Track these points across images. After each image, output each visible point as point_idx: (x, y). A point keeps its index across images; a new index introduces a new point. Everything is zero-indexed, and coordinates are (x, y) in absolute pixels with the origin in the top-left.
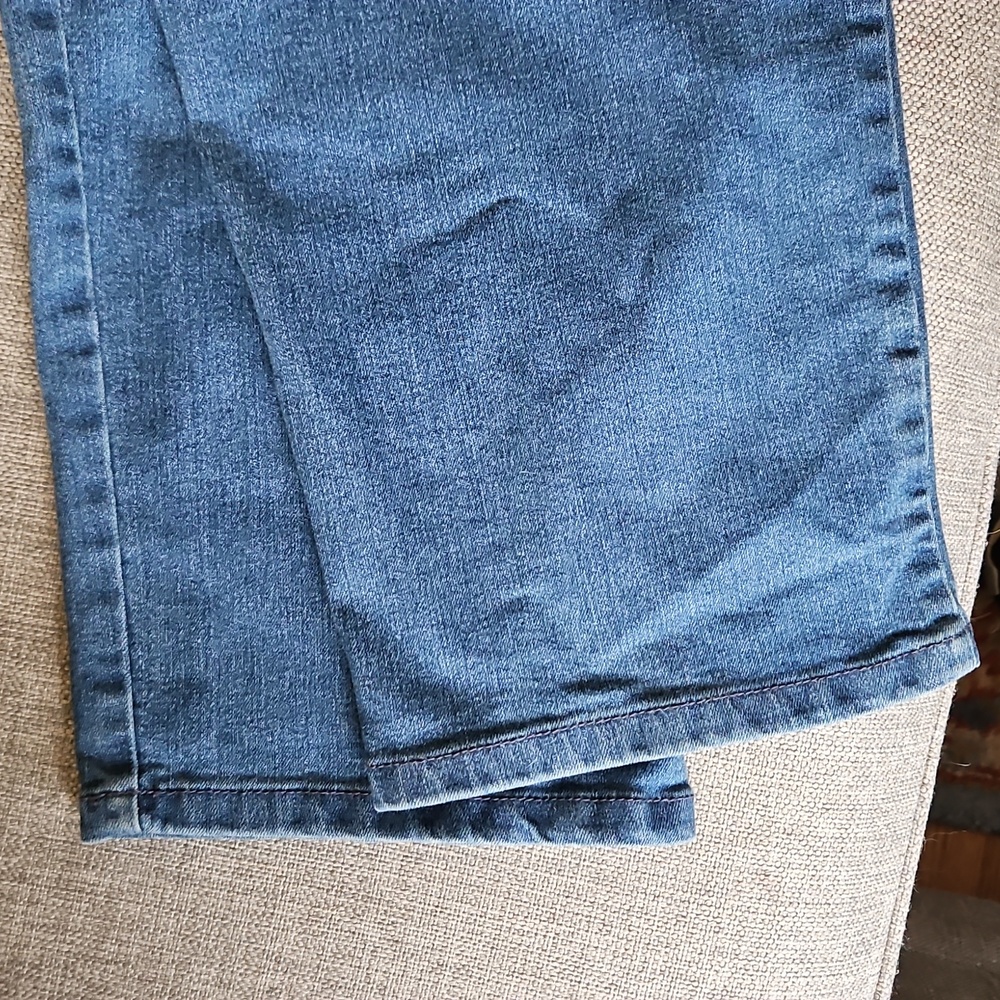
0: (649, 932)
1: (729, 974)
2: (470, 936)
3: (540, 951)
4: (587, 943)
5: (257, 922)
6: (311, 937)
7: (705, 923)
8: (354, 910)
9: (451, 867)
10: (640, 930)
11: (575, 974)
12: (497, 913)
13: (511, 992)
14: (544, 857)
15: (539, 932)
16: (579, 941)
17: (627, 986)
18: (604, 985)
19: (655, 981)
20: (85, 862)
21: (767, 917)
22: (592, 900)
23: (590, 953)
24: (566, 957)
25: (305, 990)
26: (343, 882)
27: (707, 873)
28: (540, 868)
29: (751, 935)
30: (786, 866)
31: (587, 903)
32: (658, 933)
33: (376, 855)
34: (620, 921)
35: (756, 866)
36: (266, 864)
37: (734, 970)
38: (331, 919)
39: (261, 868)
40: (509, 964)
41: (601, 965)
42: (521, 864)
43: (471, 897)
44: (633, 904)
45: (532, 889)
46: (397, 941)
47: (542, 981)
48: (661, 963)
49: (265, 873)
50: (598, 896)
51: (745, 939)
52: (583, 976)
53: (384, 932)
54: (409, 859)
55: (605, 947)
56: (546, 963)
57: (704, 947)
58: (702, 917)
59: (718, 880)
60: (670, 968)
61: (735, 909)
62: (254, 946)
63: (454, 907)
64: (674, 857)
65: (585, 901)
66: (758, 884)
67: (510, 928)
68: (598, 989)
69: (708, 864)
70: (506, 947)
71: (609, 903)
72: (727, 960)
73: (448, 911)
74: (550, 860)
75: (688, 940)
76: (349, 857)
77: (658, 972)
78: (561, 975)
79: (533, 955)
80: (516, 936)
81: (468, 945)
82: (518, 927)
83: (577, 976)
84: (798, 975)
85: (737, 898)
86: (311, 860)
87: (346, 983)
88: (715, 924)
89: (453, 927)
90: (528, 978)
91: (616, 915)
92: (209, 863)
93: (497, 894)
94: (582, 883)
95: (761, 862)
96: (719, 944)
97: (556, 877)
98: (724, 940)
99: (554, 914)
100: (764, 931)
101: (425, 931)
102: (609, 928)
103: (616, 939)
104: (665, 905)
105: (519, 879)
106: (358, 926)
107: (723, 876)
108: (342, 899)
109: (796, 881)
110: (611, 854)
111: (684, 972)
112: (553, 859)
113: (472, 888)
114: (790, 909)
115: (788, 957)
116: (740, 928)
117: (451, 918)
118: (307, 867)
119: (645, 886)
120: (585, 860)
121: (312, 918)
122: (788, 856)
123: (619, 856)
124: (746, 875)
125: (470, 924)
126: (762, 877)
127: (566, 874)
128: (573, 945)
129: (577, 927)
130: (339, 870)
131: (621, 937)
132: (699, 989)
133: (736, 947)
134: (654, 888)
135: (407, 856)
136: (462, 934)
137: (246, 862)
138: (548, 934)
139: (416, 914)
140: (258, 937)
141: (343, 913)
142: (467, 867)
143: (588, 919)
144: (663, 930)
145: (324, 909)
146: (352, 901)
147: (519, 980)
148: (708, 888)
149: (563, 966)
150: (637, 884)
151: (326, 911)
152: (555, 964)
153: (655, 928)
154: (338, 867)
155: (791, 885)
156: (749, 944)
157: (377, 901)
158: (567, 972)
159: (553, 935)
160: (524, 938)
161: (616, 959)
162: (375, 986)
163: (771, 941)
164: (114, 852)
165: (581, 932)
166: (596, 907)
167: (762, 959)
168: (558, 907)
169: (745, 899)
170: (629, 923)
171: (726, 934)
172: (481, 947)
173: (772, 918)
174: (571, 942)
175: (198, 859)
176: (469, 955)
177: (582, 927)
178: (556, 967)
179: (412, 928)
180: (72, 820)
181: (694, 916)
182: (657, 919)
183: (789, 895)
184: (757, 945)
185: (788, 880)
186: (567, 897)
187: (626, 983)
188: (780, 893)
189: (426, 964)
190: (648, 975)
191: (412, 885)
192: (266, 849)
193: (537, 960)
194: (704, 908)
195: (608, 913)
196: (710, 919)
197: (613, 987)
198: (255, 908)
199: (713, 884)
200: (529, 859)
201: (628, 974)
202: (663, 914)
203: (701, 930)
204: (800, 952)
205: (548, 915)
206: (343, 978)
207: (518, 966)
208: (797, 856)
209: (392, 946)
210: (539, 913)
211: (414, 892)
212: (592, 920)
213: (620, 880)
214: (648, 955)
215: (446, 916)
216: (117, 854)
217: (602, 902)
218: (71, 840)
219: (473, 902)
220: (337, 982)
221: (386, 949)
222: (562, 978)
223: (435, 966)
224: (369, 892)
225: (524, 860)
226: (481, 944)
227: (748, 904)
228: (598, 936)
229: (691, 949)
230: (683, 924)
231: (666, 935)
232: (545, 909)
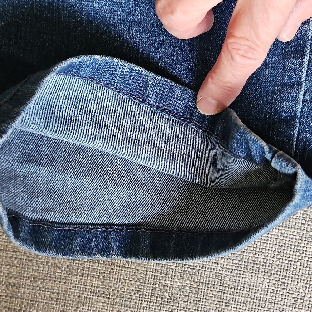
9: (249, 308)
20: (19, 308)
33: (199, 301)
54: (221, 303)
76: (182, 303)
86: (157, 305)
92: (94, 307)
118: (155, 309)
135: (220, 302)
137: (117, 306)
164: (36, 302)
175: (87, 305)
180: (10, 283)
192: (129, 298)
216: (38, 303)
218: (10, 295)
225: (299, 303)
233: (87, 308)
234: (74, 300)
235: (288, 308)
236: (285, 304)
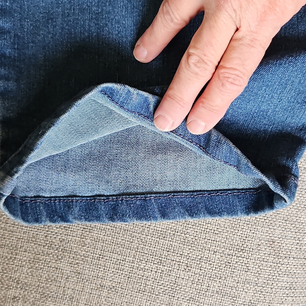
0: (211, 271)
1: (253, 294)
2: (117, 271)
3: (153, 280)
4: (178, 276)
5: (7, 262)
6: (35, 270)
7: (240, 266)
8: (57, 256)
9: (107, 234)
10: (206, 270)
11: (172, 292)
12: (131, 259)
13: (138, 301)
14: (156, 230)
15: (153, 270)
16: (174, 275)
17: (199, 299)
18: (187, 298)
19: (213, 297)
21: (273, 264)
22: (181, 253)
23: (180, 281)
24: (167, 283)
25: (32, 298)
26: (52, 241)
27: (242, 240)
28: (154, 236)
29: (264, 273)
30: (284, 237)
31: (178, 255)
32: (216, 272)
33: (69, 228)
34: (196, 265)
35: (268, 237)
36: (12, 232)
37: (255, 292)
38: (45, 261)
39: (10, 234)
40: (137, 286)
41: (185, 288)
42: (144, 233)
43: (118, 250)
44: (202, 256)
45: (150, 247)
46: (79, 273)
47: (154, 296)
48: (217, 287)
49: (11, 237)
50: (184, 251)
51: (261, 276)
52: (176, 294)
53: (72, 268)
54: (86, 230)
55: (187, 278)
56: (157, 286)
57: (240, 279)
58: (239, 263)
59: (248, 244)
60: (221, 290)
61: (256, 259)
62: (6, 275)
63: (109, 256)
64: (225, 231)
65: (177, 254)
66: (269, 247)
67: (138, 267)
68: (184, 300)
69: (243, 236)
70: (136, 277)
71: (190, 255)
72: (252, 287)
73: (106, 258)
74: (159, 232)
75: (232, 275)
76: (55, 229)
77: (215, 292)
78: (164, 293)
79: (150, 282)
80: (141, 272)
81: (116, 276)
82: (142, 267)
83: (172, 293)
84: (288, 295)
85: (257, 254)
87: (53, 295)
88: (245, 267)
89: (108, 266)
90: (147, 294)
91: (194, 261)
93: (132, 249)
94: (176, 244)
95: (271, 235)
96: (247, 278)
97: (162, 241)
98: (250, 276)
99: (161, 260)
100: (271, 272)
101: (94, 268)
102: (190, 268)
103: (193, 274)
104: (219, 257)
105: (143, 241)
106: (59, 265)
107: (251, 242)
108: (51, 251)
109: (288, 246)
110: (191, 229)
111: (229, 292)
112: (161, 231)
113: (118, 246)
114: (285, 261)
115: (283, 285)
116: (259, 270)
117: (107, 261)
118: (33, 233)
119: (209, 247)
120: (177, 232)
121: (35, 260)
122: (285, 232)
123: (196, 230)
124: (263, 242)
125: (117, 264)
126: (271, 243)
127: (167, 239)
128: (171, 277)
129: (173, 267)
130: (50, 236)
131: (196, 273)
132: (236, 302)
133: (256, 279)
134: (214, 248)
135: (85, 228)
136: (113, 270)
138: (158, 271)
139: (89, 259)
140: (8, 270)
141: (52, 258)
142: (116, 234)
143: (179, 263)
144: (218, 270)
145: (42, 255)
146: (56, 251)
147: (142, 295)
148: (242, 248)
149: (166, 288)
150: (205, 245)
151: (43, 257)
152: (161, 287)
153: (214, 269)
154: (49, 234)
155: (286, 248)
156: (263, 278)
157: (69, 252)
158: (167, 291)
159: (160, 271)
160: (145, 273)
161: (193, 285)
162: (68, 296)
163: (275, 277)
165: (175, 270)
166: (183, 257)
167: (270, 287)
168: (163, 257)
169: (262, 255)
170: (200, 266)
171: (252, 273)
172: (123, 277)
173: (275, 265)
174: (170, 275)
176: (116, 281)
177: (175, 268)
178: (161, 288)
179: (87, 266)
181: (235, 262)
182: (215, 264)
183: (285, 253)
184: (268, 279)
185: (284, 245)
186: (168, 251)
187: (198, 297)
188: (280, 252)
189: (94, 285)
190: (210, 294)
191: (87, 243)
192: (12, 224)
193: (152, 285)
194: (240, 258)
195: (189, 260)
196: (243, 264)
197: (192, 300)
198: (7, 255)
199: (245, 246)
200: (148, 231)
201: (199, 293)
202: (218, 262)
203: (238, 270)
204: (289, 284)
205: (158, 261)
206: (51, 292)
207: (142, 287)
208: (289, 233)
209: (76, 275)
210: (153, 259)
211: (88, 247)
212: (181, 264)
213: (196, 243)
214: (210, 283)
215: (105, 260)
217: (186, 254)
219: (119, 253)
220: (48, 294)
221: (74, 277)
222: (165, 294)
223: (99, 286)
224: (65, 247)
225: (146, 231)
226: (123, 275)
227: (263, 257)
228: (184, 272)
229: (233, 280)
230: (229, 267)
231: (220, 273)
232: (156, 258)
235: (137, 234)
236: (136, 231)
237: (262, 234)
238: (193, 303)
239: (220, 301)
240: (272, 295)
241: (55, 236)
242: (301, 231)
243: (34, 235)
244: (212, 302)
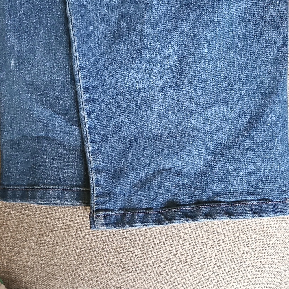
233: (81, 233)
234: (74, 229)
235: (179, 228)
236: (178, 226)
237: (256, 223)
238: (217, 267)
239: (233, 265)
240: (265, 259)
241: (129, 232)
242: (280, 219)
243: (116, 232)
244: (229, 266)
